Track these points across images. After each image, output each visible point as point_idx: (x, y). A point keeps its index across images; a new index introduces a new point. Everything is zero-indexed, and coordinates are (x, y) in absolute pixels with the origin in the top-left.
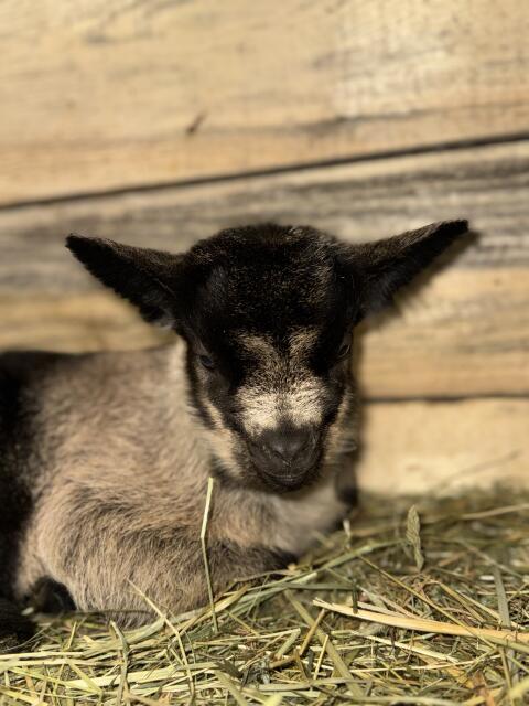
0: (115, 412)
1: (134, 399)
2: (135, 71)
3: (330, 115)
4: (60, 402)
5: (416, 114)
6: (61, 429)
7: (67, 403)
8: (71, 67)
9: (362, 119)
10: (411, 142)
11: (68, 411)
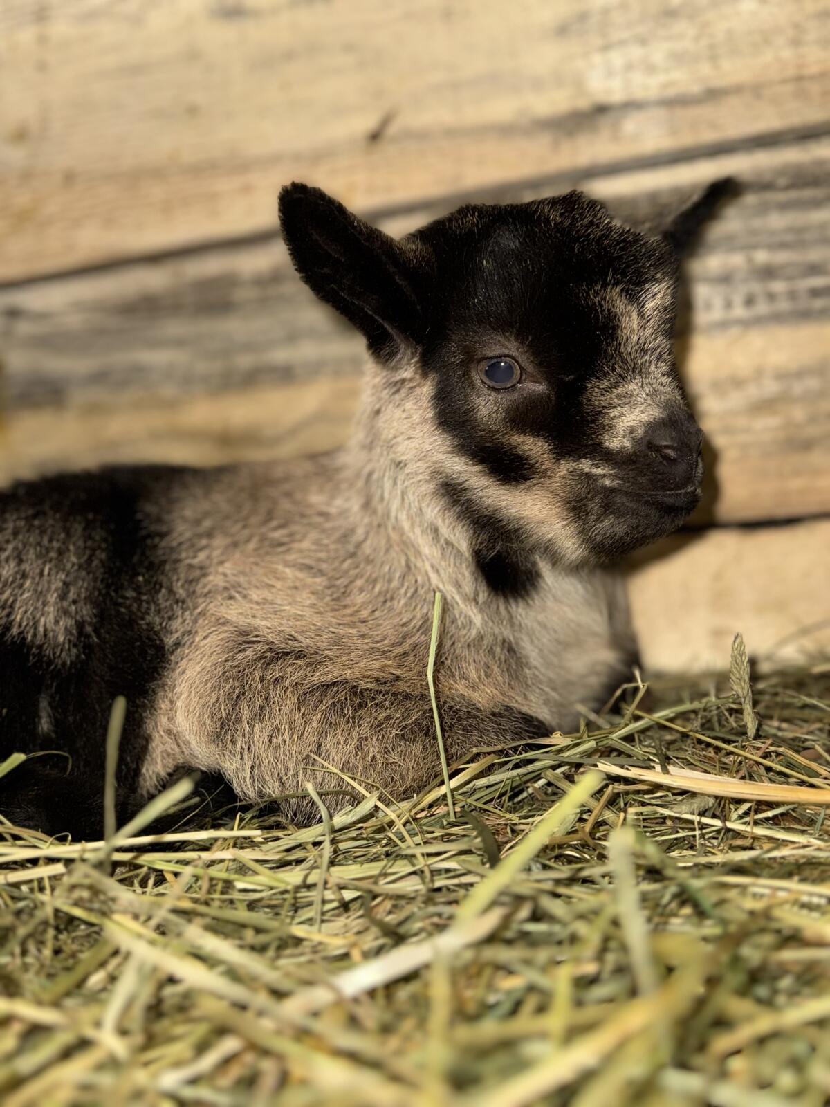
0: (277, 535)
1: (303, 516)
2: (290, 55)
3: (583, 104)
4: (198, 522)
5: (713, 95)
6: (202, 556)
7: (207, 524)
8: (192, 55)
9: (632, 106)
10: (708, 136)
11: (209, 534)
